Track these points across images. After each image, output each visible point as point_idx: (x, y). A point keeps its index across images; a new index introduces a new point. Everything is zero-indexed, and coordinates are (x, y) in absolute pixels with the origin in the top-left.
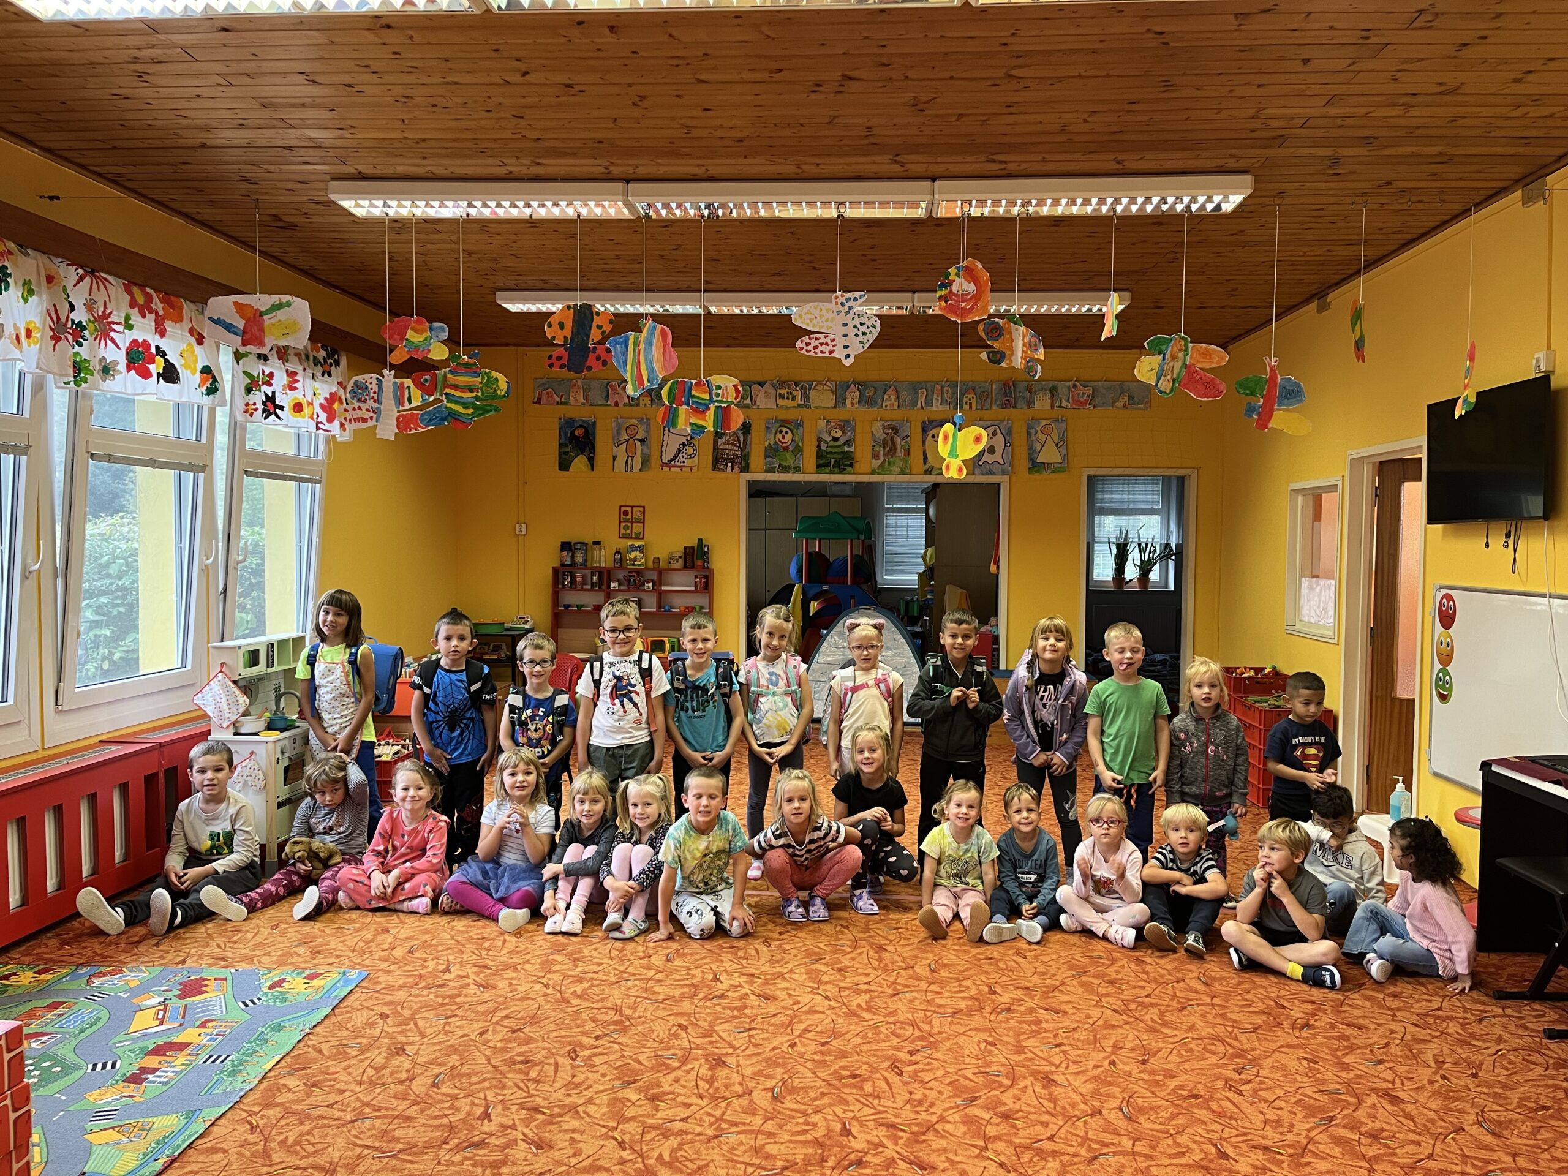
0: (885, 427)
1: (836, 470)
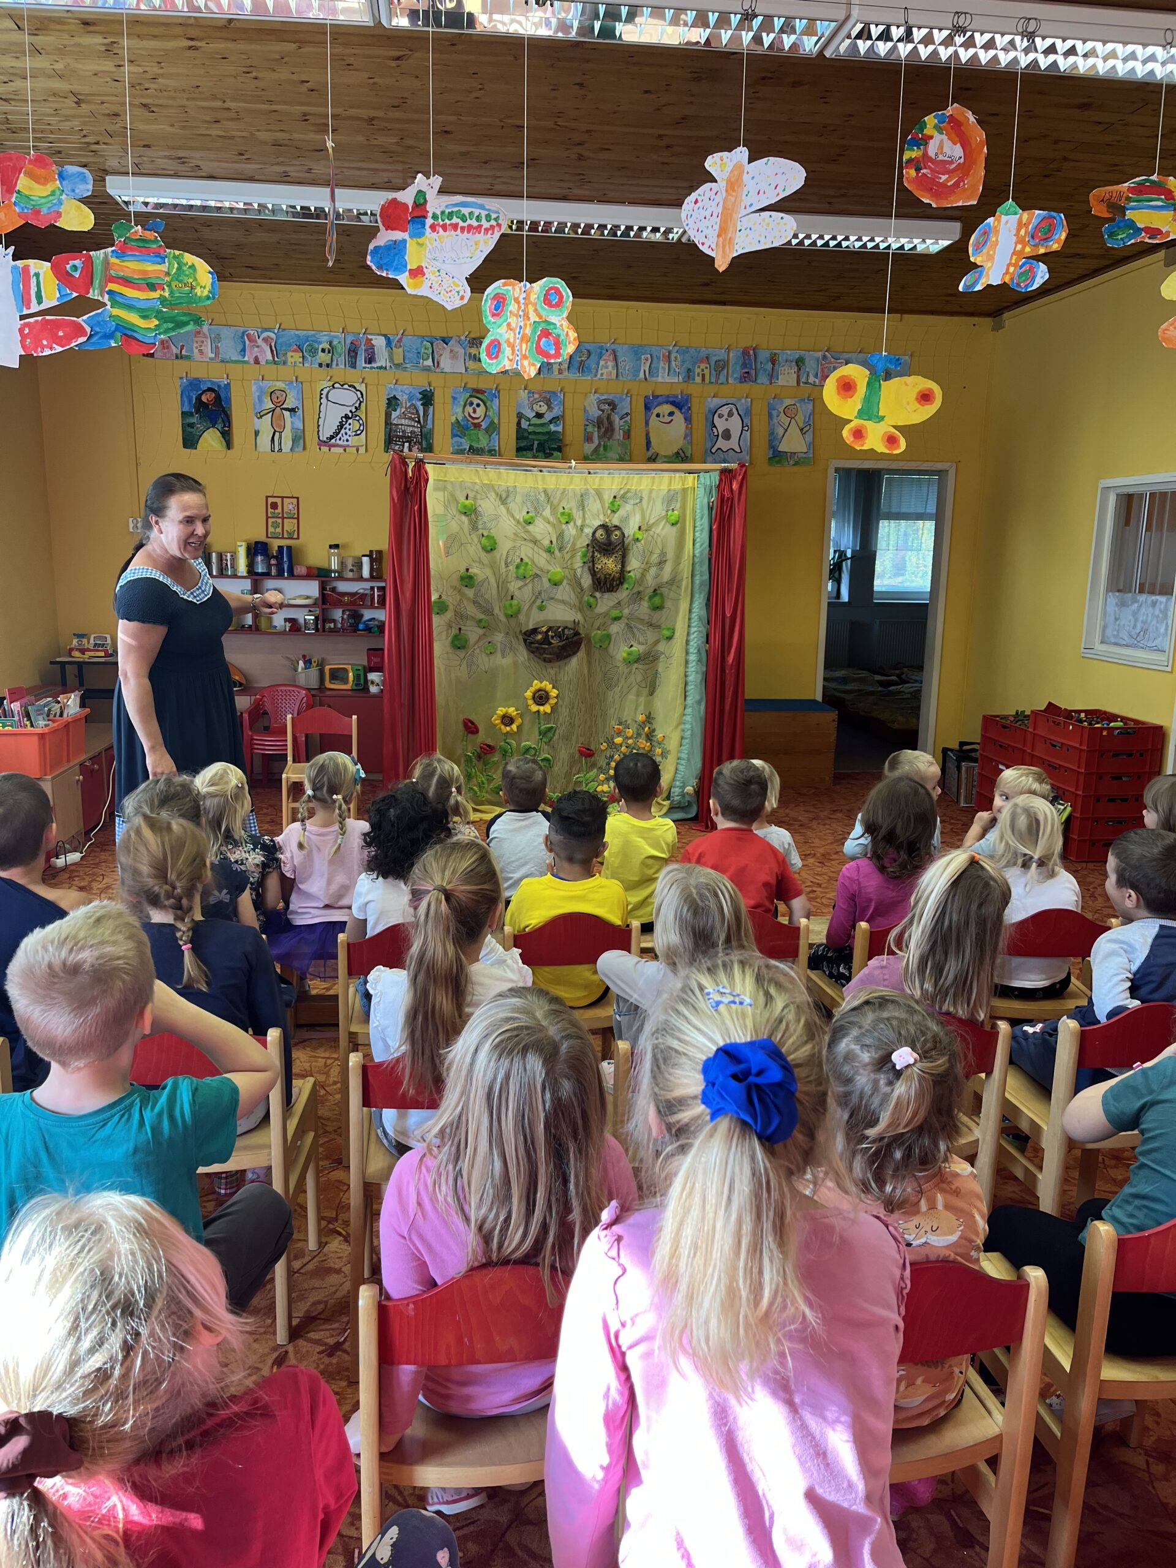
0: (600, 402)
1: (540, 454)
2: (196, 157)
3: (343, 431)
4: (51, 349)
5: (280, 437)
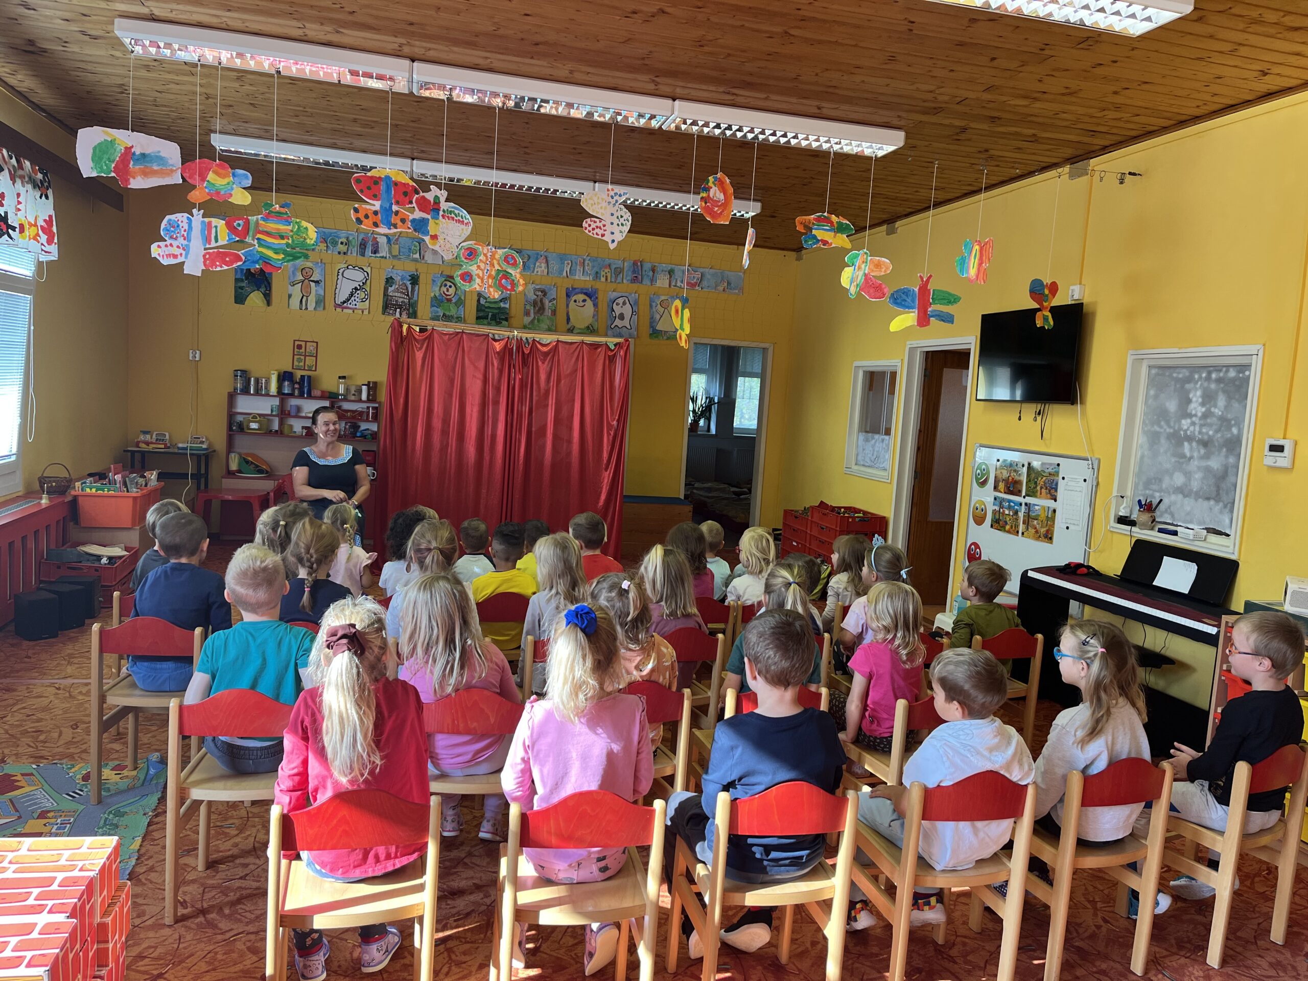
0: (536, 290)
1: (493, 322)
3: (353, 298)
4: (221, 267)
5: (307, 300)
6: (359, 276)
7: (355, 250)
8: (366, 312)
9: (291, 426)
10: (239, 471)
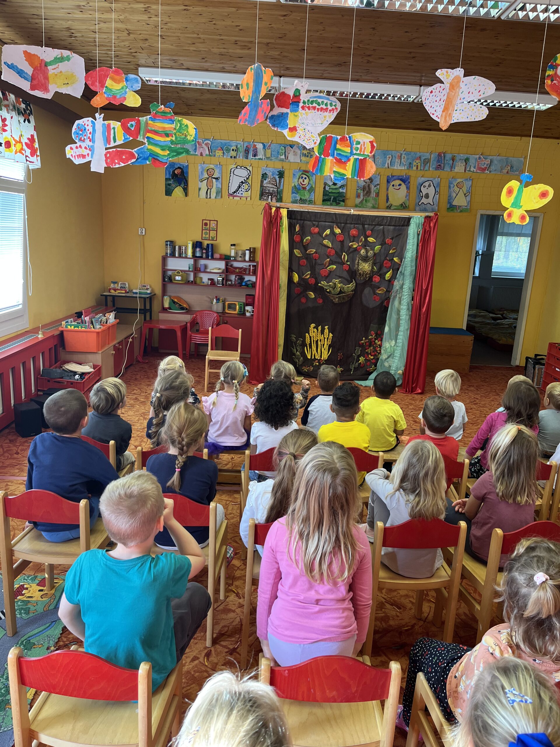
1: (334, 203)
2: (181, 59)
3: (240, 189)
4: (119, 164)
5: (210, 192)
6: (244, 173)
7: (241, 154)
8: (249, 199)
9: (201, 278)
10: (170, 308)
